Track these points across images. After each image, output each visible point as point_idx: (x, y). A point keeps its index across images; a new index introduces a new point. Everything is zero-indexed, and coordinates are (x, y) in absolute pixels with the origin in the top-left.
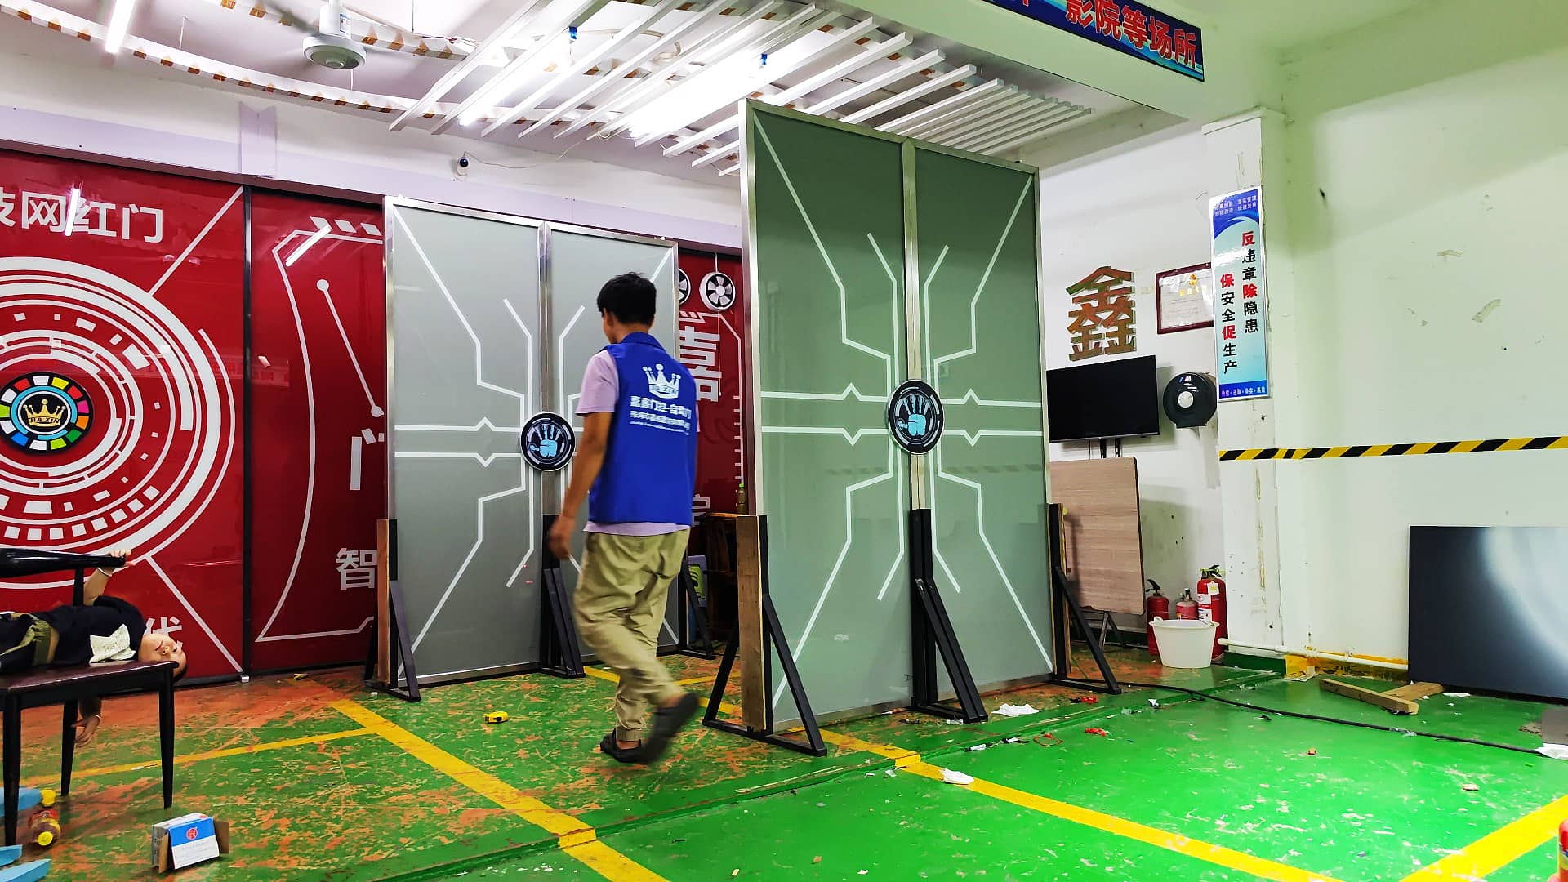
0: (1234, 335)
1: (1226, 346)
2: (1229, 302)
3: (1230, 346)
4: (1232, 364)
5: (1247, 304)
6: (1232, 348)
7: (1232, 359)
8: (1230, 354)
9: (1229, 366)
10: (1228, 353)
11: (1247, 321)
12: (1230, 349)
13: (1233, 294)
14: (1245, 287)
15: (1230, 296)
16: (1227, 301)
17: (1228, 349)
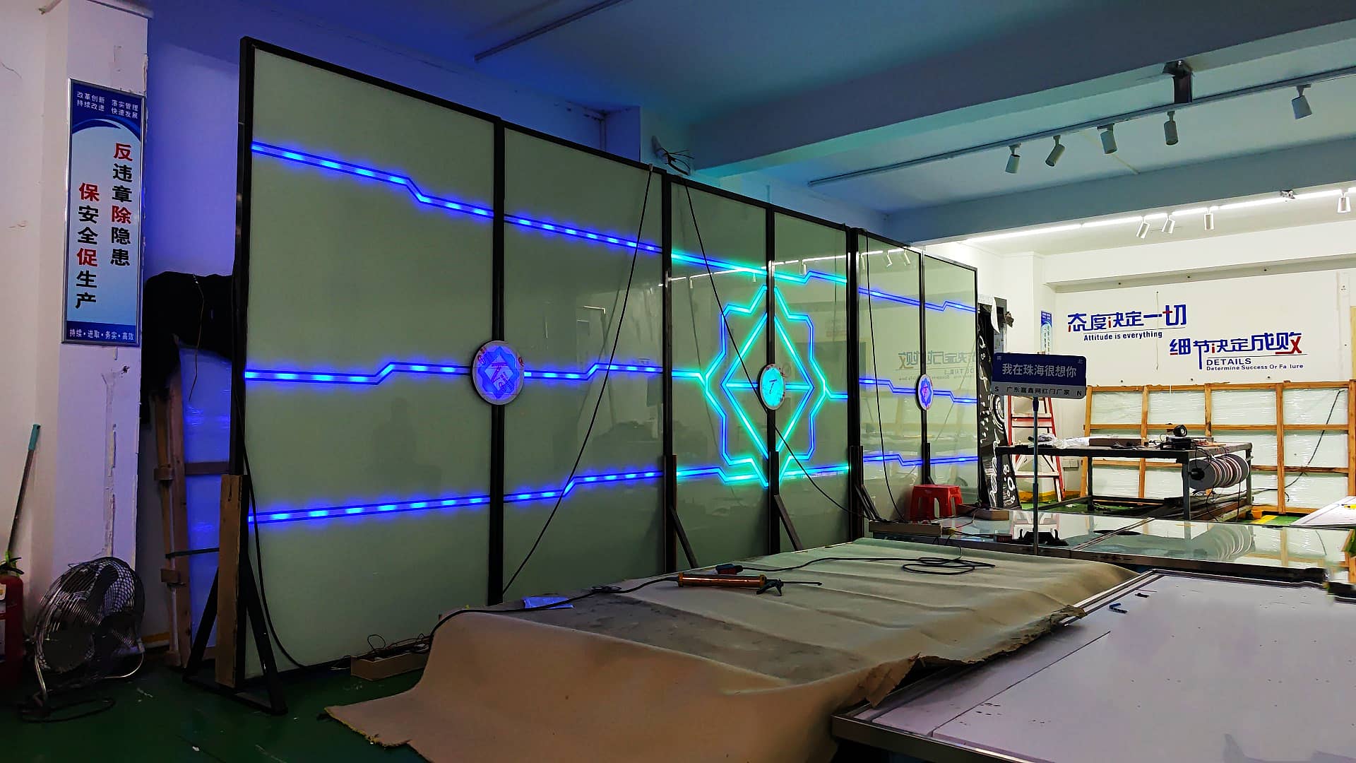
0: (93, 262)
1: (82, 274)
2: (90, 219)
3: (87, 274)
4: (90, 298)
5: (117, 229)
6: (90, 278)
7: (90, 291)
8: (87, 285)
9: (83, 300)
10: (84, 283)
11: (114, 250)
12: (87, 278)
13: (97, 211)
14: (115, 208)
15: (91, 212)
16: (88, 215)
17: (85, 277)
